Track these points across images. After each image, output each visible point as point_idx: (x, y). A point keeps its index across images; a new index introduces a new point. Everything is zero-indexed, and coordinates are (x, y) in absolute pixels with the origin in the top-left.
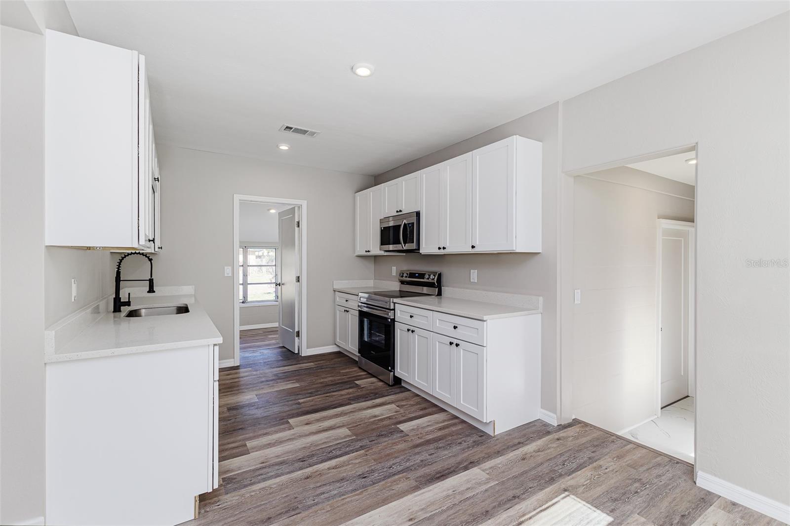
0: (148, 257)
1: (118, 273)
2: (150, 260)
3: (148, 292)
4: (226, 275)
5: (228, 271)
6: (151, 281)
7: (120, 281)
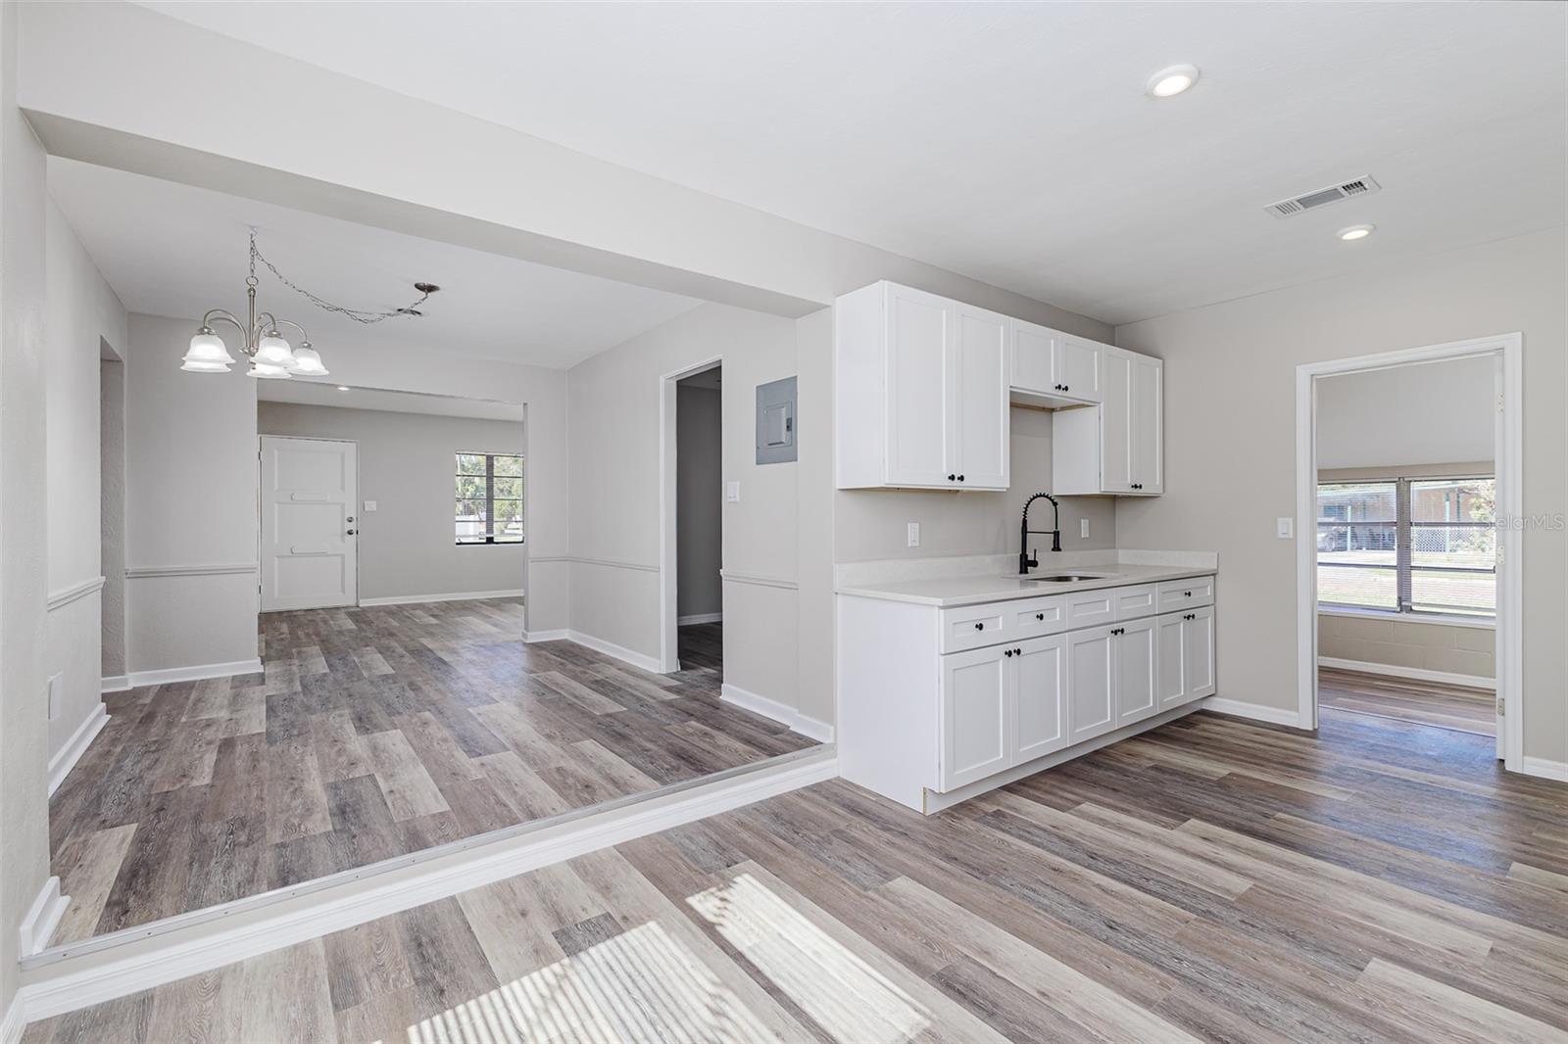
0: (1052, 501)
1: (1025, 522)
2: (1055, 504)
3: (1053, 550)
4: (1281, 536)
5: (1284, 527)
6: (1056, 534)
7: (1026, 532)
